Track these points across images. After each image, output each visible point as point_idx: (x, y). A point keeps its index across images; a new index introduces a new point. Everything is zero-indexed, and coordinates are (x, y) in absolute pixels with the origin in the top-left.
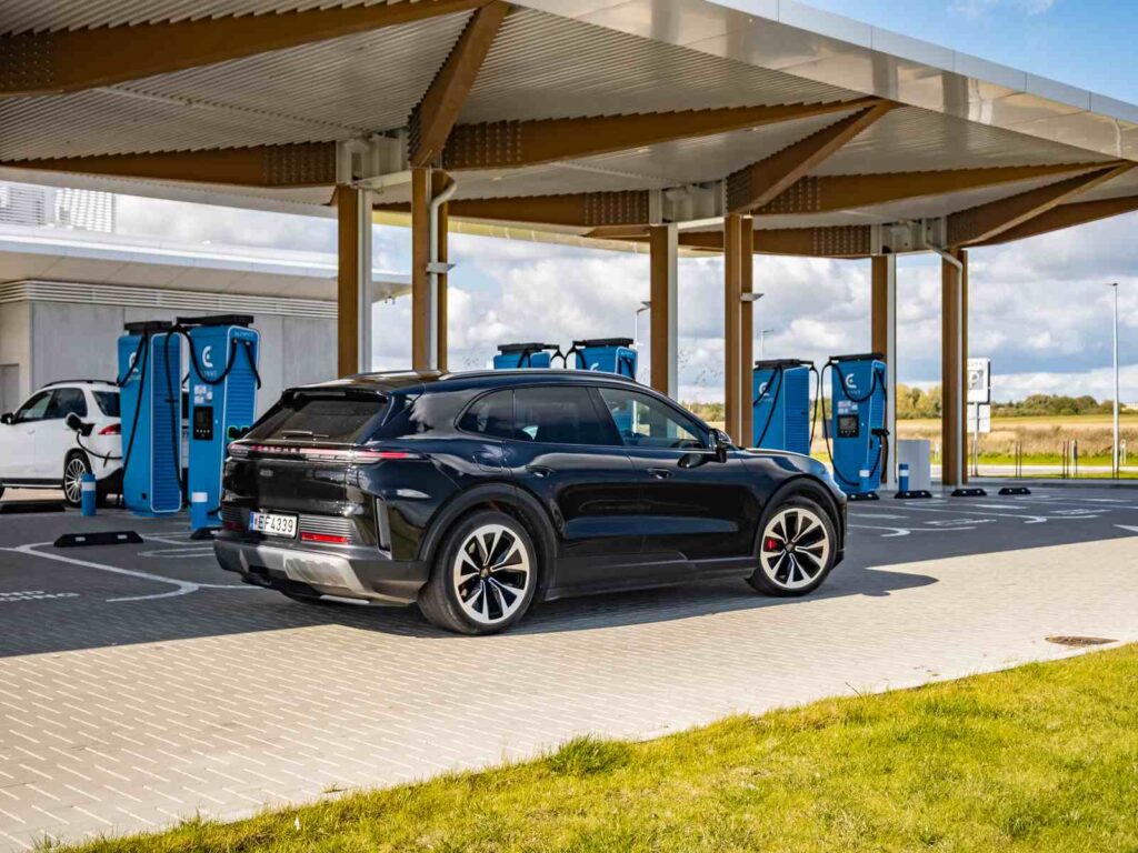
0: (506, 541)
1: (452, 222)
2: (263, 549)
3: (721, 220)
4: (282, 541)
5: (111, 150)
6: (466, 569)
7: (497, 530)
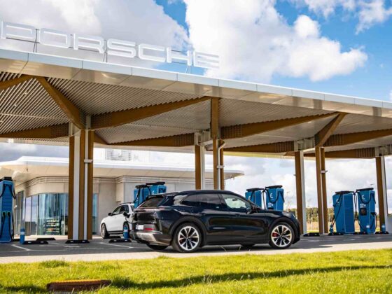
0: (192, 231)
1: (225, 153)
2: (137, 233)
3: (314, 149)
4: (141, 231)
5: (133, 139)
6: (181, 236)
7: (190, 228)
